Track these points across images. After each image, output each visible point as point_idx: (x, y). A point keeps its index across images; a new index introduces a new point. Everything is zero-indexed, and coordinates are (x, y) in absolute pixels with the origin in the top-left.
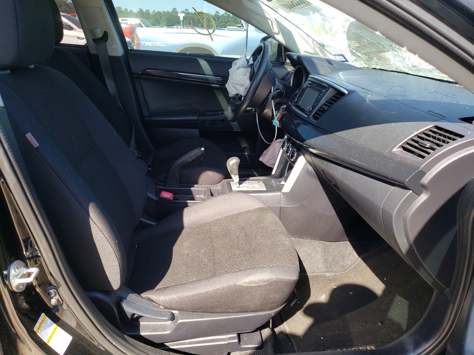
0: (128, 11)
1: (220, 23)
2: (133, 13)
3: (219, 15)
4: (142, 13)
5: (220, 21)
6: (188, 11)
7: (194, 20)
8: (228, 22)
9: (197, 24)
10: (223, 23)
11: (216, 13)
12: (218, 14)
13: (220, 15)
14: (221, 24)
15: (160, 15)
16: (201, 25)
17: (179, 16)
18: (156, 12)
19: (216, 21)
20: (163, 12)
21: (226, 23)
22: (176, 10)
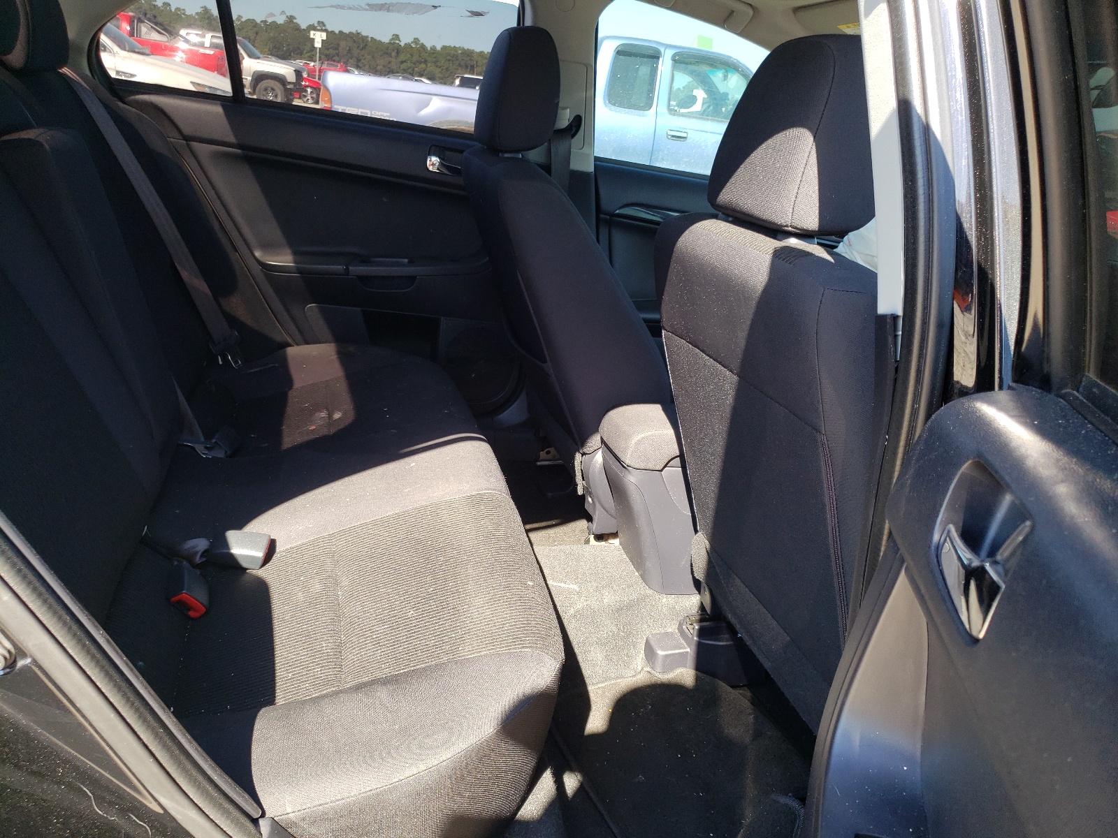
0: (173, 10)
1: (402, 62)
2: (184, 14)
3: (400, 43)
4: (209, 18)
5: (402, 57)
6: (325, 26)
7: (338, 49)
8: (420, 63)
9: (345, 61)
10: (408, 64)
11: (393, 39)
12: (397, 42)
13: (402, 44)
14: (403, 66)
15: (255, 30)
16: (355, 63)
17: (312, 36)
18: (243, 20)
19: (391, 57)
20: (262, 21)
21: (414, 63)
22: (295, 21)
